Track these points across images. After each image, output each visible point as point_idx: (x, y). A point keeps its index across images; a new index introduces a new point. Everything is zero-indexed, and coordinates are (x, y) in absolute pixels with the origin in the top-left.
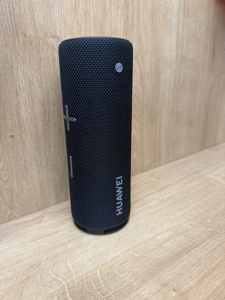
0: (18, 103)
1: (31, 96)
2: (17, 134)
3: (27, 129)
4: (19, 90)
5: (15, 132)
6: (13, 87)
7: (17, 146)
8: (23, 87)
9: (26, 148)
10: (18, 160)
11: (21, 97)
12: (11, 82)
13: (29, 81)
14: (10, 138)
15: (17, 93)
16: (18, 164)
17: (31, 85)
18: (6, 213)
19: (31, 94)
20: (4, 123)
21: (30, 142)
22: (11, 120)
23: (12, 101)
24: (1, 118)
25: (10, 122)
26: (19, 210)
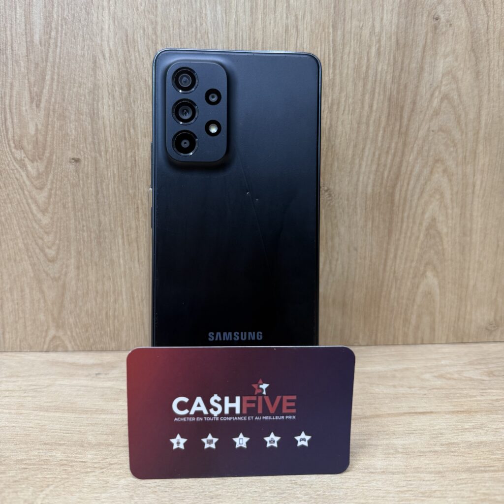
0: (96, 86)
1: (128, 74)
2: (86, 156)
3: (110, 150)
4: (101, 57)
5: (83, 152)
6: (89, 49)
7: (84, 185)
8: (110, 50)
9: (105, 192)
10: (84, 217)
11: (104, 73)
12: (83, 37)
13: (124, 38)
14: (70, 162)
15: (95, 62)
16: (83, 226)
17: (128, 47)
18: (47, 331)
19: (127, 69)
20: (61, 126)
21: (116, 181)
22: (77, 124)
23: (82, 81)
24: (54, 114)
25: (74, 127)
26: (74, 334)
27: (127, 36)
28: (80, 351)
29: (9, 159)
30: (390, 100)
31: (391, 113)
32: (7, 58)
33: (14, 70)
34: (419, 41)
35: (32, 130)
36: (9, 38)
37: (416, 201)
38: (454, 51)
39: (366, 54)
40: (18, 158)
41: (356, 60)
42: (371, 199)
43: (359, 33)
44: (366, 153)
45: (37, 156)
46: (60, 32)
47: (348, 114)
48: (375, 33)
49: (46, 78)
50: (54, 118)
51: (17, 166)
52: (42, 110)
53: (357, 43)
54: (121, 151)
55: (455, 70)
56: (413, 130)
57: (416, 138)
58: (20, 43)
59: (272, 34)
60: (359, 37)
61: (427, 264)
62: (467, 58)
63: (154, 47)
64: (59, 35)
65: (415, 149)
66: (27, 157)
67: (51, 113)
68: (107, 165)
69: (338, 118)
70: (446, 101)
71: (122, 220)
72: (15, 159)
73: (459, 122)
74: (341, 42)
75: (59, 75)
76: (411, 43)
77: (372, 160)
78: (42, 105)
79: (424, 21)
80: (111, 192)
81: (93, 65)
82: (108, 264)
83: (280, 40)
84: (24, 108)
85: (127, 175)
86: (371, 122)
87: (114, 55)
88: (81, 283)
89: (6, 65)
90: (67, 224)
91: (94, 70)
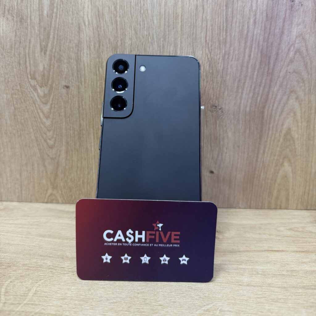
0: (80, 42)
1: (99, 35)
2: (73, 84)
3: (87, 81)
4: (83, 24)
5: (71, 82)
6: (76, 19)
7: (71, 102)
8: (89, 20)
9: (84, 107)
10: (71, 121)
11: (85, 34)
12: (73, 12)
14: (64, 88)
15: (79, 28)
16: (70, 127)
17: (99, 18)
18: (47, 190)
19: (98, 32)
20: (59, 66)
21: (90, 100)
22: (68, 65)
23: (72, 39)
24: (54, 59)
25: (66, 67)
26: (63, 193)
27: (99, 12)
28: (66, 203)
29: (28, 85)
30: (262, 52)
31: (262, 61)
32: (27, 25)
33: (31, 32)
34: (281, 15)
35: (41, 68)
36: (29, 13)
37: (278, 117)
38: (304, 21)
39: (247, 23)
40: (33, 85)
41: (240, 27)
42: (249, 115)
43: (242, 10)
44: (246, 86)
45: (44, 84)
46: (59, 10)
47: (235, 61)
48: (252, 10)
49: (50, 37)
50: (54, 61)
51: (32, 90)
52: (48, 56)
53: (241, 16)
54: (94, 82)
55: (305, 33)
56: (276, 72)
57: (279, 77)
58: (36, 16)
59: (187, 11)
60: (242, 13)
61: (284, 158)
62: (312, 26)
63: (115, 18)
64: (58, 11)
65: (278, 84)
66: (38, 84)
67: (53, 58)
68: (85, 90)
69: (228, 63)
70: (298, 54)
71: (93, 124)
72: (31, 85)
73: (306, 67)
74: (231, 15)
75: (58, 35)
76: (275, 16)
77: (250, 90)
78: (48, 53)
79: (284, 3)
80: (87, 107)
81: (78, 29)
82: (84, 150)
83: (192, 14)
84: (37, 55)
85: (97, 97)
86: (250, 66)
87: (91, 24)
88: (68, 162)
89: (27, 28)
90: (61, 126)
91: (79, 32)
